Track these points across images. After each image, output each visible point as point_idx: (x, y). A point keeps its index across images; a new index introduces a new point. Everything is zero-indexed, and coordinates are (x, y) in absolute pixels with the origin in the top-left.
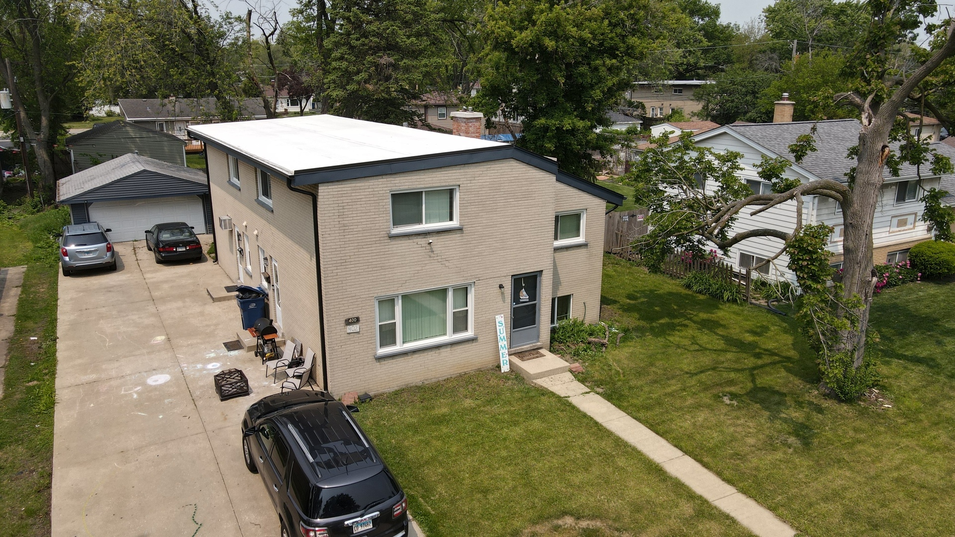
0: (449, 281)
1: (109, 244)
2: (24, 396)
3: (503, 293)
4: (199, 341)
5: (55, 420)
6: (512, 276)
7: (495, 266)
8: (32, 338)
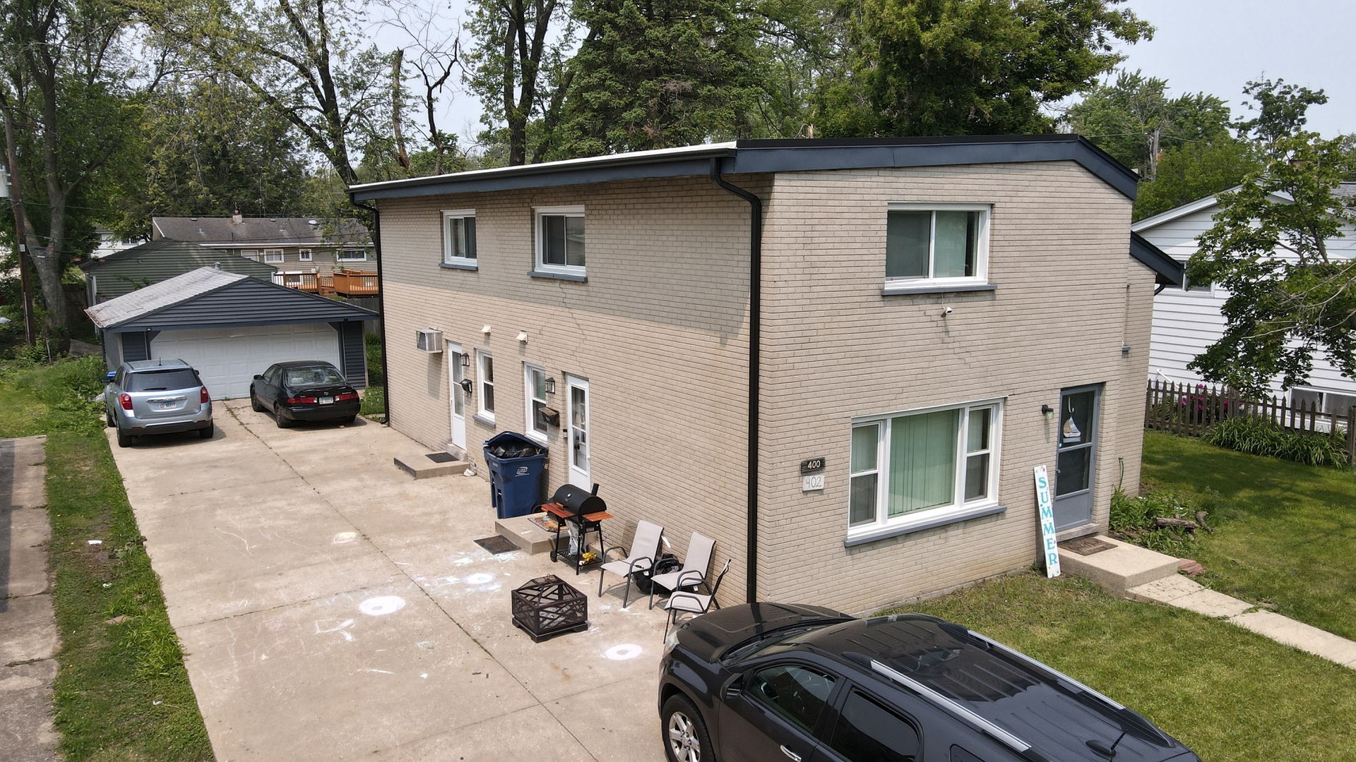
0: (968, 392)
1: (204, 388)
2: (107, 644)
3: (1046, 422)
4: (425, 538)
5: (195, 689)
6: (1062, 390)
7: (1037, 368)
8: (91, 542)
